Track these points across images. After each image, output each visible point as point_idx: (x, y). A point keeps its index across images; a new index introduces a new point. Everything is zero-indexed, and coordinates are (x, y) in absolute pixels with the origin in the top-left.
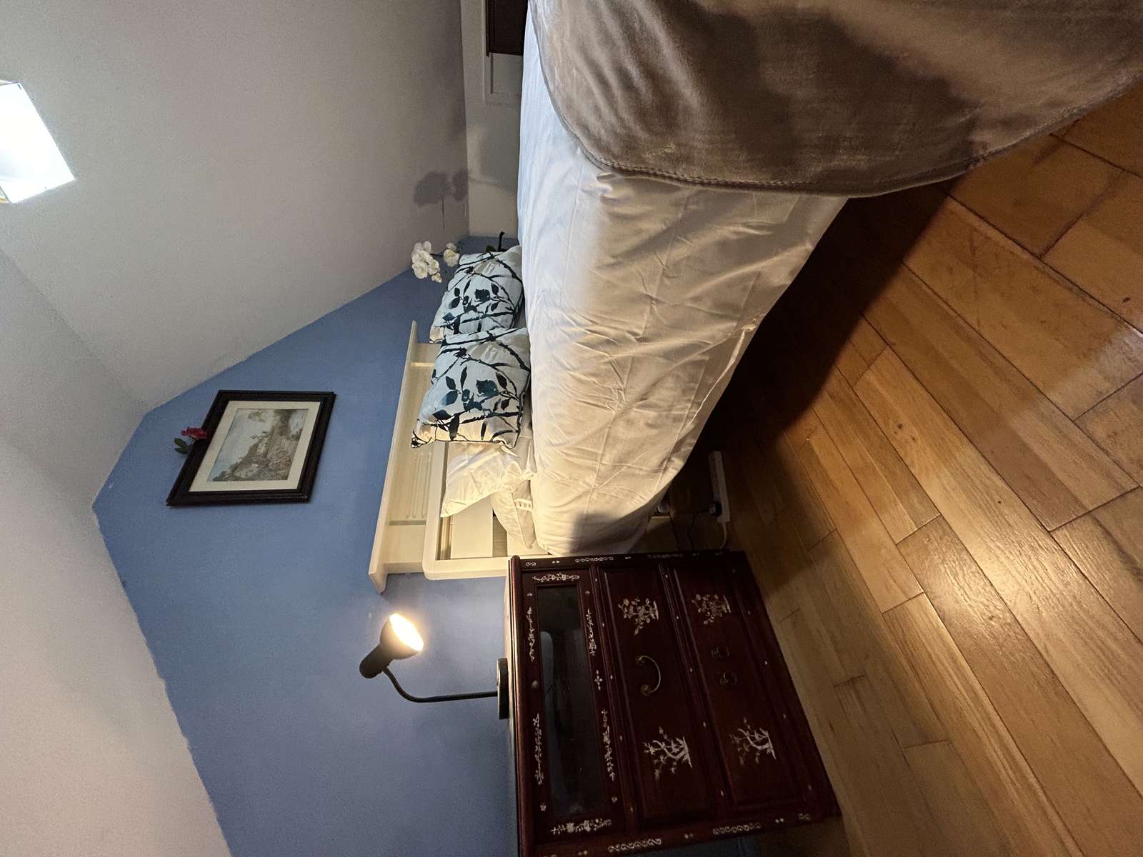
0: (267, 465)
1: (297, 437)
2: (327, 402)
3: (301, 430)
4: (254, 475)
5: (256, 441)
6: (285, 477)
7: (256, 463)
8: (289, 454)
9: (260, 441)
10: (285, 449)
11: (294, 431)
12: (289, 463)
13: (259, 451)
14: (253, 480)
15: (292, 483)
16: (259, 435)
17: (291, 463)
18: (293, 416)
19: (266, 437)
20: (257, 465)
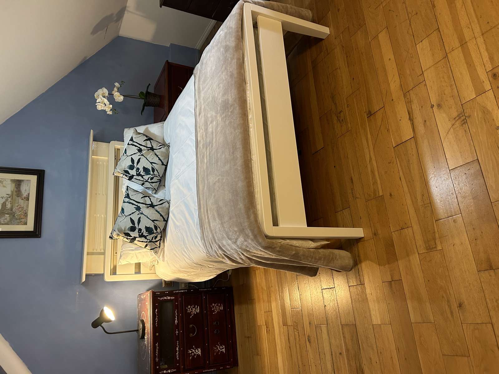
0: (14, 216)
1: (27, 199)
2: (40, 175)
3: (29, 194)
4: (8, 222)
5: (4, 200)
6: (26, 224)
7: (7, 214)
8: (24, 209)
9: (7, 200)
10: (22, 206)
11: (25, 195)
12: (26, 215)
13: (7, 206)
14: (8, 224)
15: (30, 227)
16: (5, 197)
17: (27, 215)
18: (22, 183)
19: (10, 198)
20: (8, 216)
